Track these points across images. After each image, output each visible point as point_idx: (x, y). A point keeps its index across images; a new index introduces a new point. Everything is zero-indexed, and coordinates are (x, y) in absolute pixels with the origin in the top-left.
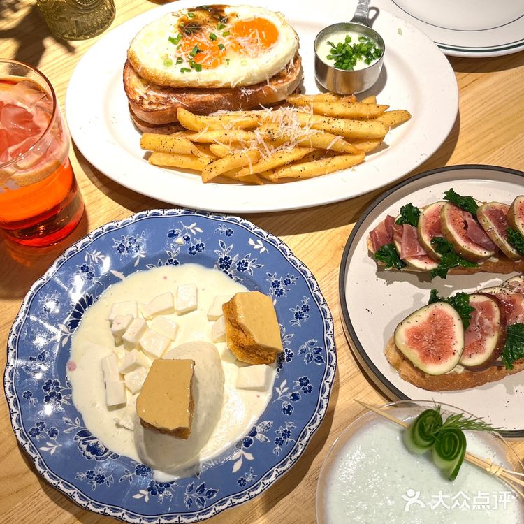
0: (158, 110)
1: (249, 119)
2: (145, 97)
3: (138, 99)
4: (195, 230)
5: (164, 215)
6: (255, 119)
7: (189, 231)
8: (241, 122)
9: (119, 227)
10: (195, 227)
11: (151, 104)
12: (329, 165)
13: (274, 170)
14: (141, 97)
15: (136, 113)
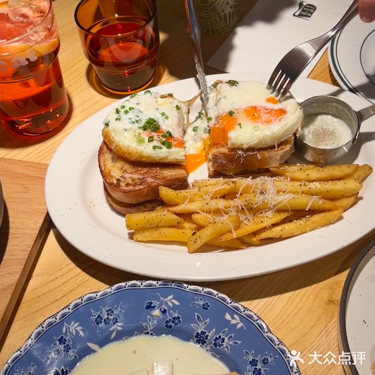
0: (135, 190)
1: (227, 187)
2: (122, 179)
3: (115, 182)
4: (172, 302)
5: (142, 287)
6: (232, 185)
7: (166, 303)
8: (220, 190)
9: (98, 297)
10: (173, 299)
11: (127, 185)
12: (309, 223)
13: (255, 234)
14: (118, 180)
15: (113, 195)
